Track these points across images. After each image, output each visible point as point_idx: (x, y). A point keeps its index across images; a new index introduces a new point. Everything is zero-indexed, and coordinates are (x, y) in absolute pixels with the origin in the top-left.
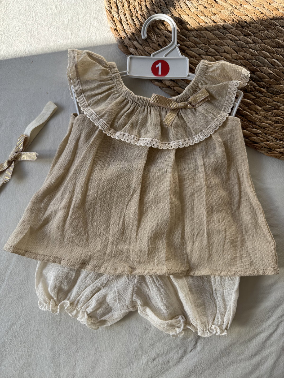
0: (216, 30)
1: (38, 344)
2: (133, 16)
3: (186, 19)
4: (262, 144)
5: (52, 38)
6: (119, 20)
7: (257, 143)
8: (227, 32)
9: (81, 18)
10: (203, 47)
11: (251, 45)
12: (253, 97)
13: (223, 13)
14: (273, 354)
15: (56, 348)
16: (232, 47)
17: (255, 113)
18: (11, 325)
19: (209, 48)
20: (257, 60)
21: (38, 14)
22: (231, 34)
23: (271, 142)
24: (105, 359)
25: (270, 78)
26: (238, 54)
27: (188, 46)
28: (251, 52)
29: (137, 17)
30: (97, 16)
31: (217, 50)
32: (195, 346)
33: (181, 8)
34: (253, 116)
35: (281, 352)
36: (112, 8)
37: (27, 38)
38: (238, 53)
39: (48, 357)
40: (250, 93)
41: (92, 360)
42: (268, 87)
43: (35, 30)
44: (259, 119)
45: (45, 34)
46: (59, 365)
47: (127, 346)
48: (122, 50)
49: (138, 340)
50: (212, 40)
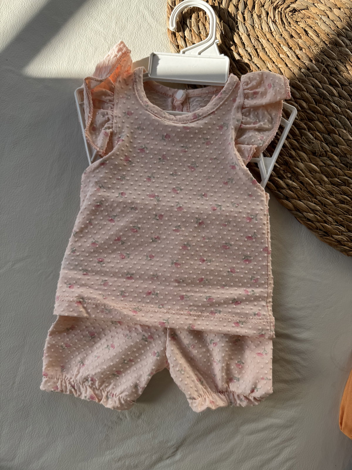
2: (200, 22)
4: (318, 224)
7: (312, 222)
8: (311, 74)
11: (336, 99)
12: (322, 164)
13: (311, 49)
16: (312, 94)
17: (319, 184)
20: (338, 120)
22: (314, 78)
23: (329, 225)
25: (348, 145)
28: (333, 107)
29: (204, 25)
30: (154, 10)
33: (262, 29)
34: (315, 187)
38: (318, 104)
40: (319, 158)
42: (343, 156)
44: (322, 193)
47: (91, 435)
49: (105, 430)
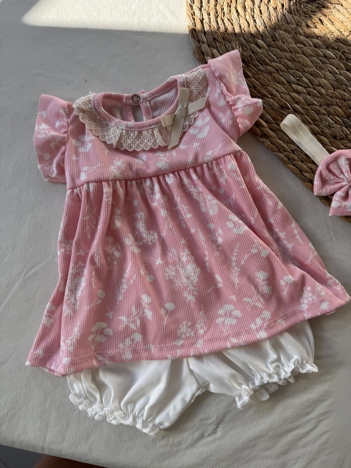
0: (315, 57)
1: (27, 394)
2: (219, 17)
3: (281, 35)
6: (200, 19)
8: (327, 61)
10: (295, 73)
13: (326, 37)
14: (306, 456)
15: (48, 403)
16: (329, 81)
19: (302, 77)
22: (331, 65)
26: (335, 91)
27: (278, 69)
29: (223, 20)
31: (311, 81)
32: (215, 431)
33: (278, 21)
35: (314, 456)
36: (194, 3)
37: (83, 17)
39: (36, 412)
40: (340, 141)
41: (88, 425)
43: (94, 10)
45: (106, 17)
46: (48, 423)
48: (197, 56)
50: (307, 68)
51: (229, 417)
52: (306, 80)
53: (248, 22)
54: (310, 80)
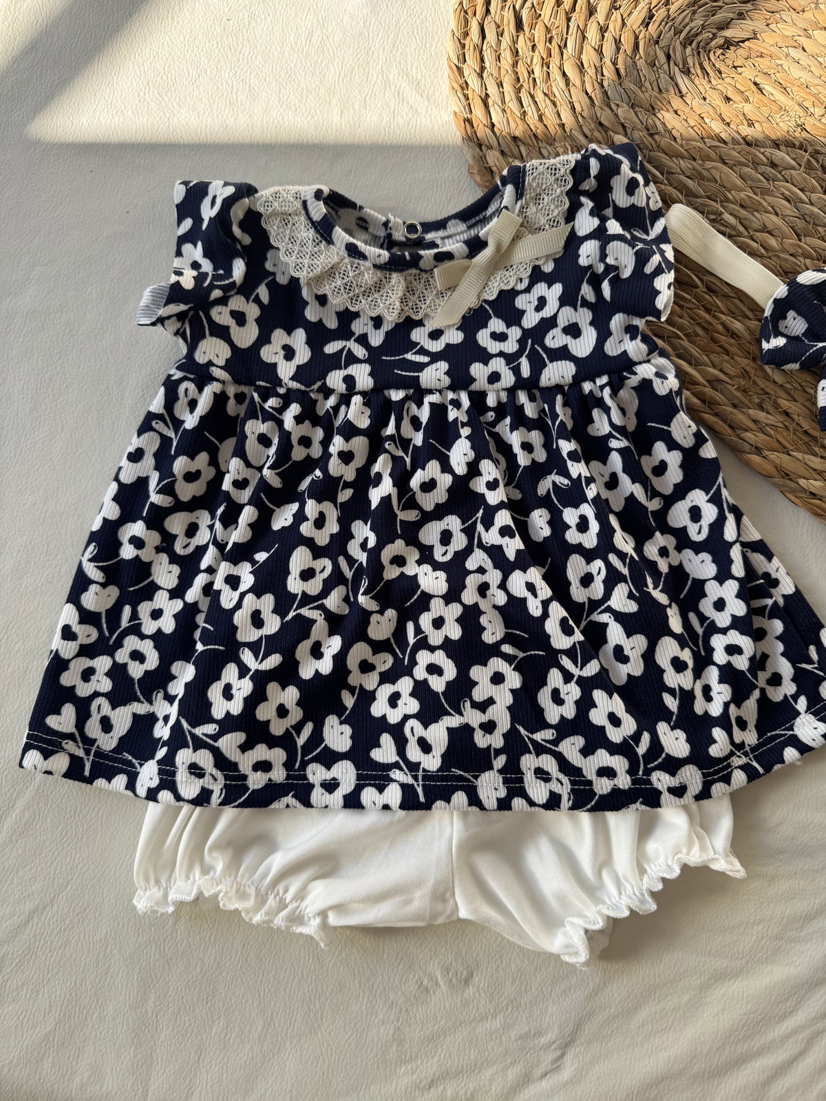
0: (748, 167)
1: (100, 981)
2: (523, 90)
3: (668, 122)
5: (286, 117)
6: (481, 97)
8: (779, 175)
9: (375, 75)
10: (706, 206)
13: (773, 122)
15: (150, 1004)
16: (787, 218)
18: (30, 914)
19: (721, 214)
21: (258, 46)
22: (788, 182)
24: (288, 1058)
26: (800, 240)
29: (532, 97)
30: (419, 77)
31: (743, 221)
32: (556, 1066)
33: (660, 90)
36: (465, 61)
37: (216, 105)
38: (803, 238)
39: (123, 1025)
41: (248, 1055)
43: (240, 89)
45: (269, 102)
46: (151, 1054)
47: (359, 1030)
48: (478, 178)
49: (392, 1017)
50: (732, 192)
51: (589, 1029)
52: (732, 220)
53: (590, 98)
54: (740, 218)
